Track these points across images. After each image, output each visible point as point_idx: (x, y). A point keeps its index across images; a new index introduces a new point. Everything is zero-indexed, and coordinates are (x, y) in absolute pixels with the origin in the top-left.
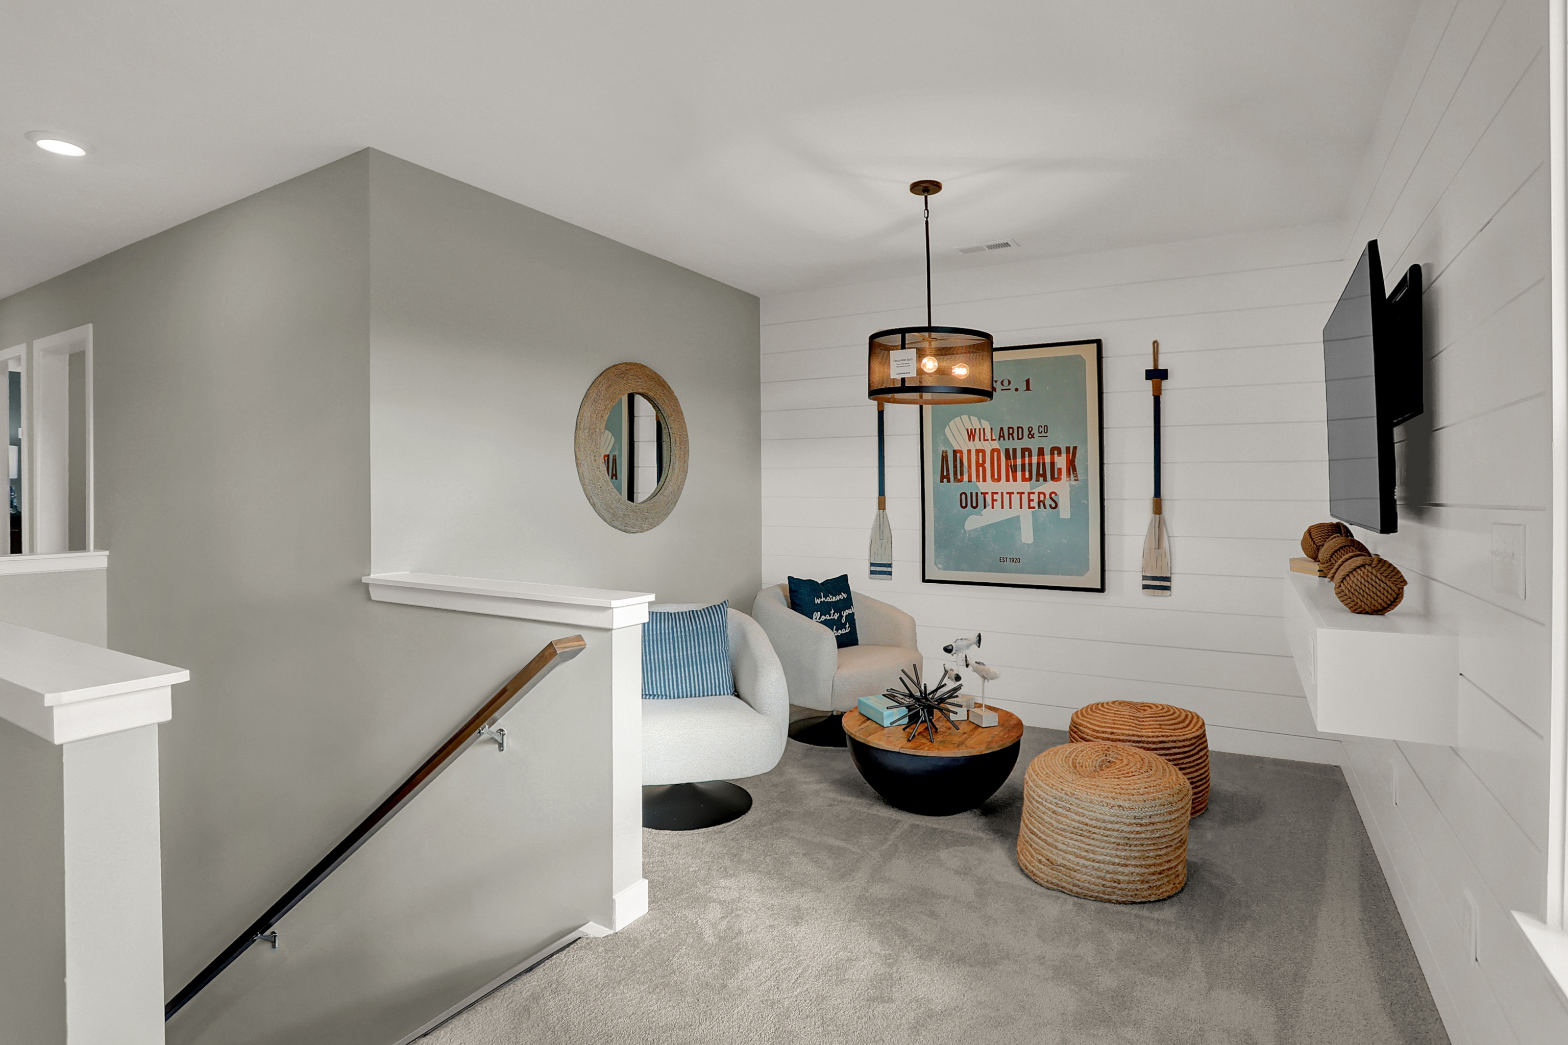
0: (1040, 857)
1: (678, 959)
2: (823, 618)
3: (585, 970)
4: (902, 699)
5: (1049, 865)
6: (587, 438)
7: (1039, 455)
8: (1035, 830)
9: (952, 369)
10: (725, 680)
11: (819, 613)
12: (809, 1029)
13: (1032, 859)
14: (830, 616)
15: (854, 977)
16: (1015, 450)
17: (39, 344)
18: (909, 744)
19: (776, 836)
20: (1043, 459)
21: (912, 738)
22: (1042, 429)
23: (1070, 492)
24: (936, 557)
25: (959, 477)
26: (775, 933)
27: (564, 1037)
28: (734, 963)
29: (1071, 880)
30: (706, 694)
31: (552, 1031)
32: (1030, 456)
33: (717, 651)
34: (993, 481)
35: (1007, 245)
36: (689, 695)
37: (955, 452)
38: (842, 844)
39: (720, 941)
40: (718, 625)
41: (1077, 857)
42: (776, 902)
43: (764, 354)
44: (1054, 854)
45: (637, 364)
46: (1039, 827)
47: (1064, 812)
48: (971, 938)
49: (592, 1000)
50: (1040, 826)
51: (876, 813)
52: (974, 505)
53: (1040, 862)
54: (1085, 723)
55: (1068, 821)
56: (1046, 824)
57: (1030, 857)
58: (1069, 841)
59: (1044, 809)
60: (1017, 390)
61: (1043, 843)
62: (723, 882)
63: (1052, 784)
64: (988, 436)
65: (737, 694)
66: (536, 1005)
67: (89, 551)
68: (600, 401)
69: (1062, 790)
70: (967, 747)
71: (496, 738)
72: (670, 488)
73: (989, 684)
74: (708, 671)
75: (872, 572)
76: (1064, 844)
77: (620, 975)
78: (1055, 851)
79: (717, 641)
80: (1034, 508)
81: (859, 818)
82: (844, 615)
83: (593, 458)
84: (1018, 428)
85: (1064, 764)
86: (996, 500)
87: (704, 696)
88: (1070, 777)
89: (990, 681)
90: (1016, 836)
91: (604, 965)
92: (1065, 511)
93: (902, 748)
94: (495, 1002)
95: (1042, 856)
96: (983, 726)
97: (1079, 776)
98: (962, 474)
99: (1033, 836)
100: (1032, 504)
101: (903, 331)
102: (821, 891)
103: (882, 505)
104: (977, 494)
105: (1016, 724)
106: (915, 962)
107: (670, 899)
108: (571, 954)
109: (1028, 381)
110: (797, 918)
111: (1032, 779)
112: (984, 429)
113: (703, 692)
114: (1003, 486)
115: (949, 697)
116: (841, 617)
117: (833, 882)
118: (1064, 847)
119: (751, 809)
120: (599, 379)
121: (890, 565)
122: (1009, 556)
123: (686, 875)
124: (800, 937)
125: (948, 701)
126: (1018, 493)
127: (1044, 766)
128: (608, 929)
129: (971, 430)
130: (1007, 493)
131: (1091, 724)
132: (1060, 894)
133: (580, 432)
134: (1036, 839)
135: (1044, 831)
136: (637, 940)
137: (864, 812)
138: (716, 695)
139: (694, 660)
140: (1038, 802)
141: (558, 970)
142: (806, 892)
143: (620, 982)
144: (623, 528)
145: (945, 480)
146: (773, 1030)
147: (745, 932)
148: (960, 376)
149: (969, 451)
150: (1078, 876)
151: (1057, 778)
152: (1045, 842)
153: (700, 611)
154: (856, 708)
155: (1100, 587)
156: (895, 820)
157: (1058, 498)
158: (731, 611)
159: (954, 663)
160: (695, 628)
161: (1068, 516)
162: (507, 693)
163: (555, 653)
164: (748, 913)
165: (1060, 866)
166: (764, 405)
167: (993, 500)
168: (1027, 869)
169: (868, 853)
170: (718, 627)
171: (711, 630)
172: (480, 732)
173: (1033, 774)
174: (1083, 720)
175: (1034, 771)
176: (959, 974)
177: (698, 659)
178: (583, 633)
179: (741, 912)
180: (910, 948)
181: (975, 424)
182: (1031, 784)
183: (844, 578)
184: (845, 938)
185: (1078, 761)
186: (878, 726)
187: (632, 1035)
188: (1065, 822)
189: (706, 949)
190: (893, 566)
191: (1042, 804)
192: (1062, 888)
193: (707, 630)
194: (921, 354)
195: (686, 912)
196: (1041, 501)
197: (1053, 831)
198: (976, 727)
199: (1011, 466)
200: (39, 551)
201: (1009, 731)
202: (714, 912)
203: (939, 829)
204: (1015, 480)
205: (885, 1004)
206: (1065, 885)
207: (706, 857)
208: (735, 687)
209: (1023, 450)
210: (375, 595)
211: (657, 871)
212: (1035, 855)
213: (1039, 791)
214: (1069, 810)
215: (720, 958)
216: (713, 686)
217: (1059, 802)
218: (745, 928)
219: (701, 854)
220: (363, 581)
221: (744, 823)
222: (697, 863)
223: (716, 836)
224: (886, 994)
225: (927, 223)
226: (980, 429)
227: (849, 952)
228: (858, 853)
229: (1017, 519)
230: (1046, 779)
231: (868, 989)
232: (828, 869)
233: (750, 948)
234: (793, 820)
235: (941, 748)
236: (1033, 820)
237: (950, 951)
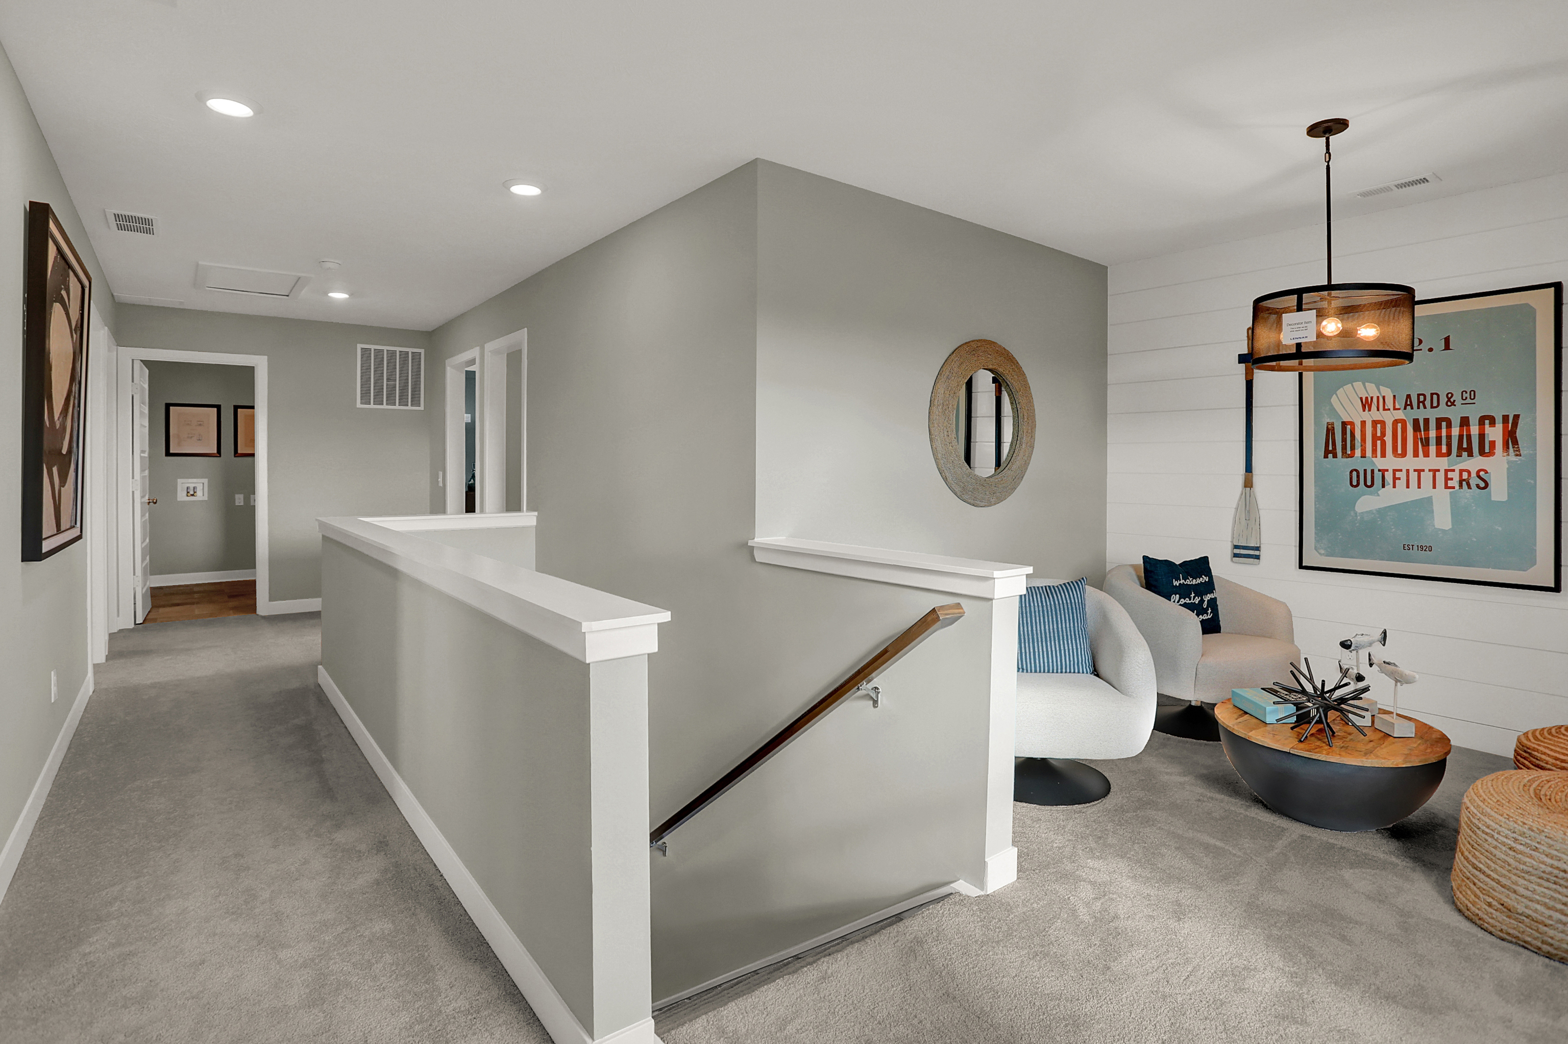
0: (1490, 900)
1: (1054, 931)
2: (1183, 601)
3: (962, 924)
4: (1286, 695)
5: (1504, 912)
6: (940, 414)
7: (1461, 426)
8: (1481, 866)
9: (1357, 330)
10: (1084, 658)
11: (1178, 595)
12: (1210, 1032)
13: (1477, 900)
14: (1190, 600)
15: (1255, 989)
16: (1427, 421)
17: (489, 346)
18: (1302, 745)
19: (1142, 824)
20: (1469, 430)
21: (1304, 740)
22: (1468, 395)
23: (1508, 469)
24: (1318, 540)
25: (1349, 452)
26: (1156, 924)
27: (952, 984)
28: (1114, 946)
29: (1539, 935)
30: (1064, 671)
31: (940, 976)
32: (1449, 426)
33: (1076, 628)
34: (1395, 457)
35: (1425, 180)
36: (1046, 671)
37: (1344, 424)
38: (1218, 843)
39: (1096, 921)
40: (1077, 601)
41: (1549, 908)
42: (1153, 892)
43: (1111, 325)
44: (1511, 899)
45: (987, 340)
46: (1486, 863)
47: (1528, 851)
48: (1400, 975)
49: (973, 954)
50: (1489, 862)
51: (1256, 816)
52: (1369, 483)
53: (1490, 905)
54: (1541, 748)
55: (1535, 863)
56: (1499, 862)
57: (1473, 897)
58: (1537, 888)
59: (1495, 843)
60: (1431, 350)
61: (1495, 884)
62: (1090, 863)
63: (1508, 815)
64: (1389, 404)
65: (1096, 673)
66: (920, 948)
67: (523, 512)
68: (953, 378)
69: (1524, 824)
70: (1377, 757)
71: (872, 694)
72: (1017, 462)
73: (1402, 689)
74: (1066, 648)
75: (1236, 555)
76: (1528, 889)
77: (998, 936)
78: (1513, 896)
79: (1075, 617)
80: (1453, 488)
81: (1236, 818)
82: (1206, 600)
83: (946, 433)
84: (1432, 394)
85: (1523, 793)
86: (1399, 479)
87: (1062, 672)
88: (1535, 810)
89: (1405, 685)
90: (1449, 869)
91: (980, 924)
92: (1499, 490)
93: (1292, 748)
94: (882, 938)
95: (1492, 898)
96: (1395, 736)
97: (1547, 811)
98: (1353, 448)
99: (1477, 873)
100: (1450, 483)
101: (1300, 292)
102: (1202, 890)
103: (1248, 483)
104: (1373, 471)
105: (1440, 738)
106: (1329, 988)
107: (1037, 871)
108: (947, 906)
109: (1447, 340)
110: (1179, 912)
111: (1476, 804)
112: (1384, 398)
113: (1062, 669)
114: (1409, 462)
115: (1353, 698)
116: (1202, 601)
117: (1215, 882)
118: (1528, 894)
119: (1110, 793)
120: (952, 356)
121: (1258, 549)
122: (1416, 543)
123: (1050, 850)
124: (1184, 934)
125: (1351, 702)
126: (1430, 470)
127: (1492, 792)
128: (979, 890)
129: (1367, 398)
130: (1415, 470)
131: (1552, 750)
132: (1521, 950)
133: (934, 409)
134: (1482, 876)
135: (1495, 868)
136: (1009, 905)
137: (1241, 814)
138: (1074, 672)
139: (1052, 635)
140: (1487, 834)
141: (937, 920)
142: (1184, 888)
143: (998, 942)
144: (972, 502)
145: (1330, 456)
146: (1168, 1023)
147: (1122, 917)
148: (1368, 337)
149: (1363, 423)
150: (1551, 933)
151: (1515, 809)
152: (1498, 882)
153: (1057, 587)
154: (1229, 700)
155: (1553, 586)
156: (1279, 827)
157: (1490, 476)
158: (1089, 589)
159: (1356, 662)
160: (1052, 603)
161: (1505, 498)
162: (888, 654)
163: (938, 619)
164: (1122, 898)
165: (1521, 915)
166: (1111, 377)
167: (1395, 479)
168: (1468, 910)
169: (1251, 858)
170: (1077, 604)
171: (1070, 606)
172: (858, 688)
173: (1476, 799)
174: (1539, 745)
175: (1479, 796)
176: (1390, 1014)
177: (1056, 635)
178: (964, 602)
179: (1115, 896)
180: (1321, 971)
181: (1372, 391)
182: (1475, 811)
183: (1204, 561)
184: (1238, 945)
185: (1542, 793)
186: (1259, 721)
187: (1018, 996)
188: (1529, 863)
189: (1082, 926)
190: (1262, 549)
191: (1493, 837)
192: (1525, 942)
193: (1066, 607)
194: (1321, 315)
195: (1057, 886)
196: (1464, 480)
197: (1509, 871)
198: (1384, 736)
199: (1421, 439)
200: (487, 511)
201: (1432, 745)
202: (1086, 892)
203: (1337, 845)
204: (1426, 455)
205: (1299, 1026)
206: (1529, 939)
207: (1069, 835)
208: (1094, 666)
209: (1439, 421)
210: (759, 556)
211: (1019, 841)
212: (1481, 895)
213: (1487, 820)
214: (1536, 849)
215: (1099, 939)
216: (1072, 663)
217: (1520, 838)
218: (1121, 913)
219: (1063, 831)
220: (749, 545)
221: (1105, 806)
222: (1060, 839)
223: (1077, 815)
224: (1298, 1015)
225: (1328, 168)
226: (1378, 397)
227: (1245, 960)
228: (1239, 857)
229: (1429, 500)
230: (1498, 807)
231: (1274, 1005)
232: (1207, 867)
233: (1130, 934)
234: (1159, 810)
235: (1343, 753)
236: (1477, 853)
237: (1374, 984)
